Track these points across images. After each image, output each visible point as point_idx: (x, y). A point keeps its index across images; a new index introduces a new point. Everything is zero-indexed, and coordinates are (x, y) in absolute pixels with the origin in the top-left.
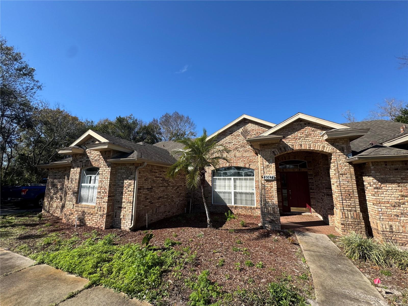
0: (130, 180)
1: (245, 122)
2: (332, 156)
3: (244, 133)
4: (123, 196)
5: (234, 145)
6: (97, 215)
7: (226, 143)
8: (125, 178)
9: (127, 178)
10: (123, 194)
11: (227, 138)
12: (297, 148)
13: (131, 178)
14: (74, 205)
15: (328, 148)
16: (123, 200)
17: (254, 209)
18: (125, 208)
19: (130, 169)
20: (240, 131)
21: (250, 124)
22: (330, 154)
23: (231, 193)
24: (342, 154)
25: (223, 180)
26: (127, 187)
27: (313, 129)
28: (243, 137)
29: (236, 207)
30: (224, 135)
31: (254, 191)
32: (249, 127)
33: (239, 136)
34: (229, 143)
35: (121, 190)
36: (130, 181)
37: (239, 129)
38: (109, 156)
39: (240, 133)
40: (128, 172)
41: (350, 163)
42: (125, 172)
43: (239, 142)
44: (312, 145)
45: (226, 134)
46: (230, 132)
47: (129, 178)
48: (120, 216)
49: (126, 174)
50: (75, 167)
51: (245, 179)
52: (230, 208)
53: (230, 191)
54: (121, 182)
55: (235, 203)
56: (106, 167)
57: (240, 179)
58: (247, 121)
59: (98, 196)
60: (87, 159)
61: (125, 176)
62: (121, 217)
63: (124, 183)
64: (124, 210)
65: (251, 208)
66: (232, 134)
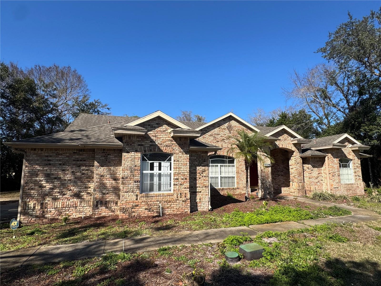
0: (203, 166)
1: (230, 118)
2: (294, 153)
3: (229, 128)
4: (197, 182)
5: (221, 136)
6: (177, 201)
7: (215, 134)
8: (197, 165)
9: (200, 165)
10: (196, 179)
11: (215, 130)
12: (281, 146)
13: (204, 165)
14: (137, 196)
15: (294, 149)
16: (197, 185)
17: (235, 189)
18: (200, 192)
19: (202, 156)
20: (226, 126)
21: (233, 121)
22: (293, 152)
23: (218, 178)
24: (298, 152)
25: (211, 166)
26: (200, 173)
27: (288, 136)
28: (228, 131)
29: (223, 189)
30: (213, 127)
31: (235, 176)
32: (233, 123)
33: (225, 129)
34: (217, 134)
35: (195, 176)
36: (203, 168)
37: (225, 124)
38: (185, 143)
39: (226, 127)
40: (201, 159)
41: (301, 157)
42: (197, 159)
43: (225, 135)
44: (287, 145)
45: (215, 126)
46: (219, 125)
47: (203, 165)
48: (196, 199)
49: (198, 161)
50: (131, 151)
51: (229, 166)
52: (218, 190)
53: (217, 176)
54: (192, 168)
55: (221, 186)
56: (183, 154)
57: (224, 166)
58: (231, 118)
59: (176, 183)
60: (151, 143)
61: (197, 163)
62: (198, 200)
63: (197, 170)
64: (200, 194)
65: (233, 188)
66: (220, 127)
